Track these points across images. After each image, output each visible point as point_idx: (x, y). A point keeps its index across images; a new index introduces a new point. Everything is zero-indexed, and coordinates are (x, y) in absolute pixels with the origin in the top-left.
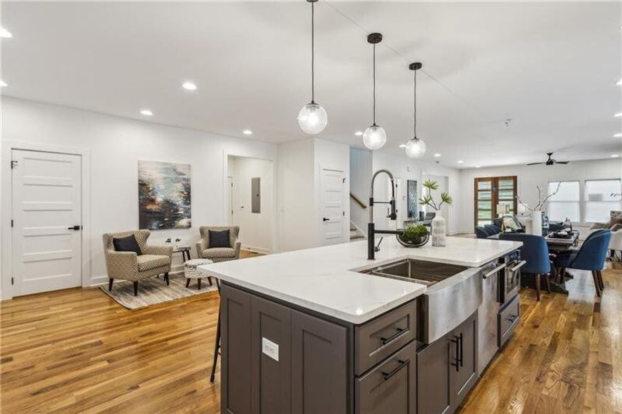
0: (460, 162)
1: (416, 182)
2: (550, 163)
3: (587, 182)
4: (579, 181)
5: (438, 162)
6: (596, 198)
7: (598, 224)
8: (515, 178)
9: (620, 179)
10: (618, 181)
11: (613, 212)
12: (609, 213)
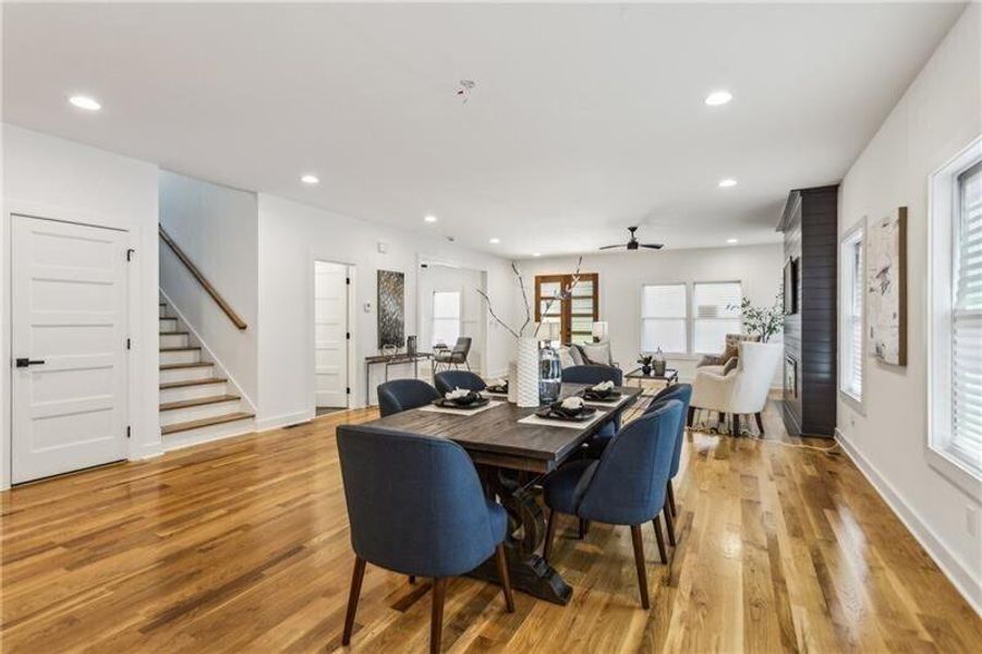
0: (495, 241)
1: (402, 275)
2: (633, 245)
3: (697, 286)
4: (684, 283)
5: (451, 240)
6: (709, 313)
7: (708, 357)
8: (594, 278)
9: (739, 282)
10: (738, 285)
11: (729, 337)
12: (724, 339)
